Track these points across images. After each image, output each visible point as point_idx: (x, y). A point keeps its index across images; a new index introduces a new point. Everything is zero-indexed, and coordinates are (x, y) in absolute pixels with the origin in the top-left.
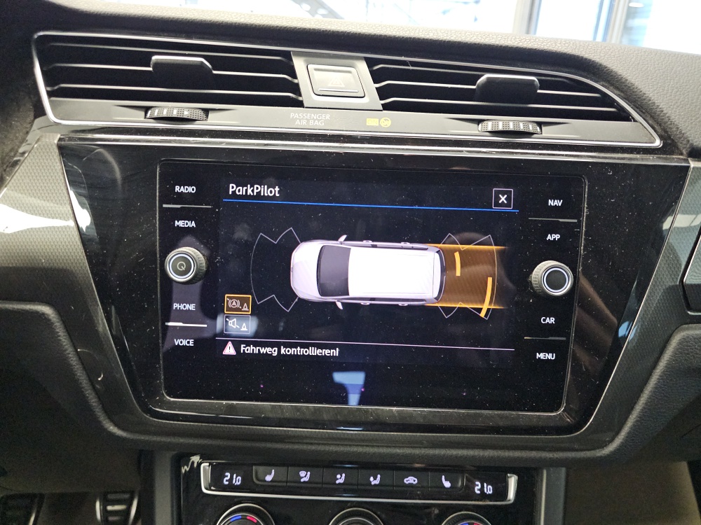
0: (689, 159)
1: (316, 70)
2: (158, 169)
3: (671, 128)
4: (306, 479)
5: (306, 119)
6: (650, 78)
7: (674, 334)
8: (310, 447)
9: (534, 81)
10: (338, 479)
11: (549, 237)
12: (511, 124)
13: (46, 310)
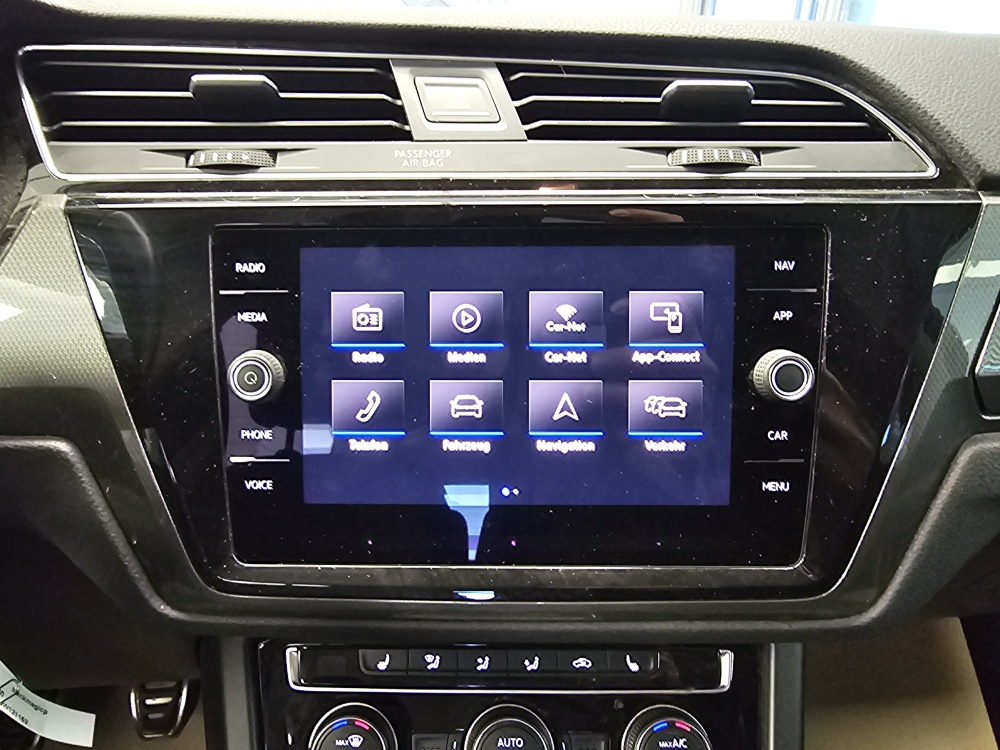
0: (979, 193)
1: (426, 85)
2: (210, 240)
3: (951, 148)
4: (435, 665)
5: (418, 158)
6: (918, 75)
7: (961, 449)
8: (443, 626)
9: (747, 87)
10: (479, 664)
11: (776, 316)
12: (716, 152)
13: (62, 446)
